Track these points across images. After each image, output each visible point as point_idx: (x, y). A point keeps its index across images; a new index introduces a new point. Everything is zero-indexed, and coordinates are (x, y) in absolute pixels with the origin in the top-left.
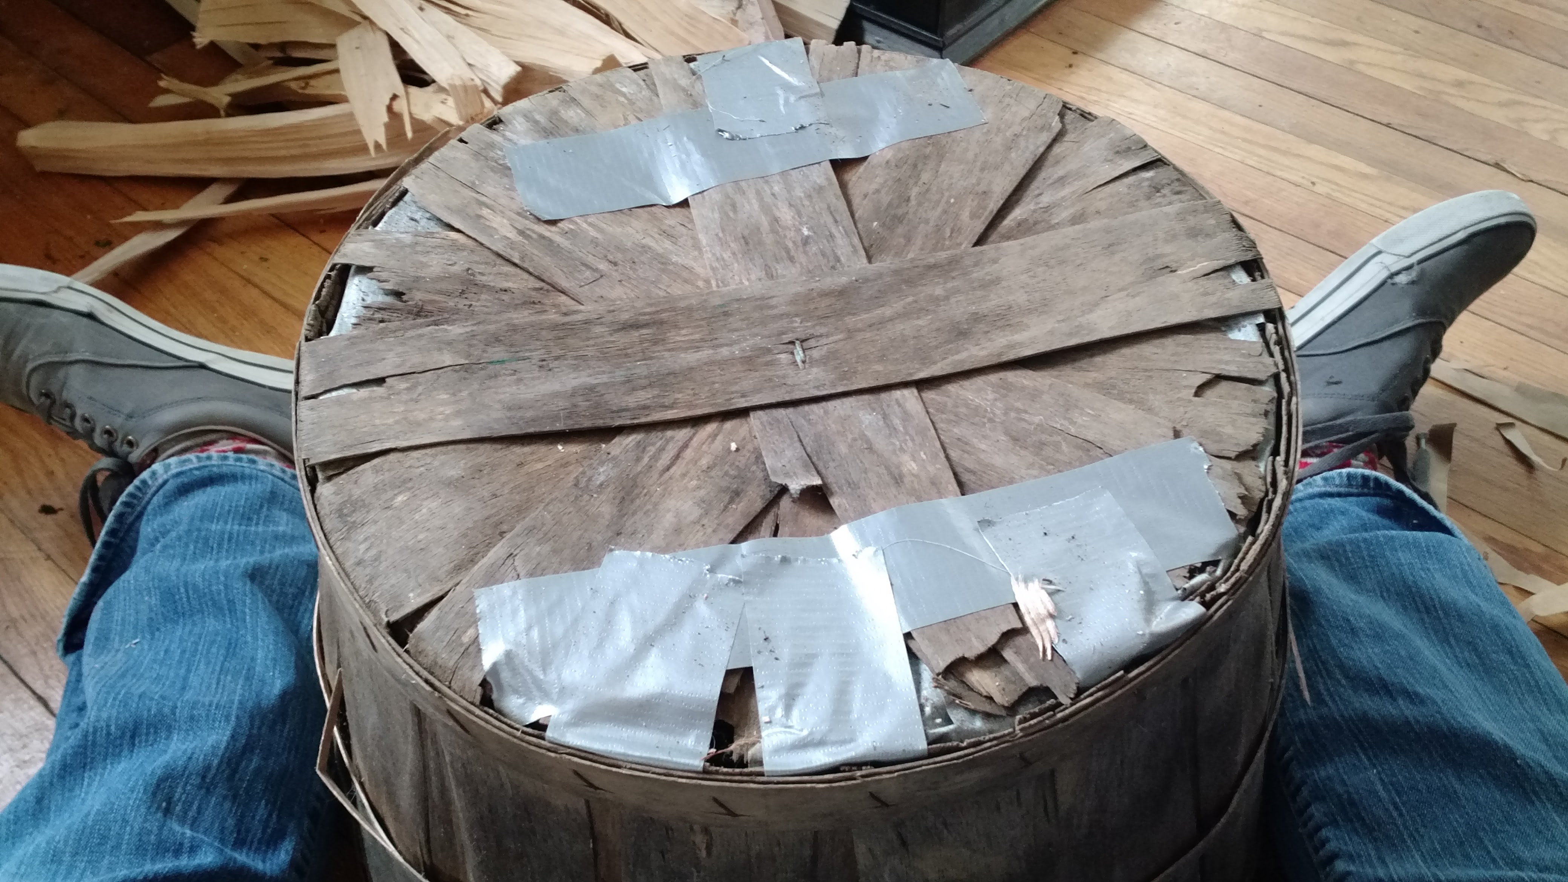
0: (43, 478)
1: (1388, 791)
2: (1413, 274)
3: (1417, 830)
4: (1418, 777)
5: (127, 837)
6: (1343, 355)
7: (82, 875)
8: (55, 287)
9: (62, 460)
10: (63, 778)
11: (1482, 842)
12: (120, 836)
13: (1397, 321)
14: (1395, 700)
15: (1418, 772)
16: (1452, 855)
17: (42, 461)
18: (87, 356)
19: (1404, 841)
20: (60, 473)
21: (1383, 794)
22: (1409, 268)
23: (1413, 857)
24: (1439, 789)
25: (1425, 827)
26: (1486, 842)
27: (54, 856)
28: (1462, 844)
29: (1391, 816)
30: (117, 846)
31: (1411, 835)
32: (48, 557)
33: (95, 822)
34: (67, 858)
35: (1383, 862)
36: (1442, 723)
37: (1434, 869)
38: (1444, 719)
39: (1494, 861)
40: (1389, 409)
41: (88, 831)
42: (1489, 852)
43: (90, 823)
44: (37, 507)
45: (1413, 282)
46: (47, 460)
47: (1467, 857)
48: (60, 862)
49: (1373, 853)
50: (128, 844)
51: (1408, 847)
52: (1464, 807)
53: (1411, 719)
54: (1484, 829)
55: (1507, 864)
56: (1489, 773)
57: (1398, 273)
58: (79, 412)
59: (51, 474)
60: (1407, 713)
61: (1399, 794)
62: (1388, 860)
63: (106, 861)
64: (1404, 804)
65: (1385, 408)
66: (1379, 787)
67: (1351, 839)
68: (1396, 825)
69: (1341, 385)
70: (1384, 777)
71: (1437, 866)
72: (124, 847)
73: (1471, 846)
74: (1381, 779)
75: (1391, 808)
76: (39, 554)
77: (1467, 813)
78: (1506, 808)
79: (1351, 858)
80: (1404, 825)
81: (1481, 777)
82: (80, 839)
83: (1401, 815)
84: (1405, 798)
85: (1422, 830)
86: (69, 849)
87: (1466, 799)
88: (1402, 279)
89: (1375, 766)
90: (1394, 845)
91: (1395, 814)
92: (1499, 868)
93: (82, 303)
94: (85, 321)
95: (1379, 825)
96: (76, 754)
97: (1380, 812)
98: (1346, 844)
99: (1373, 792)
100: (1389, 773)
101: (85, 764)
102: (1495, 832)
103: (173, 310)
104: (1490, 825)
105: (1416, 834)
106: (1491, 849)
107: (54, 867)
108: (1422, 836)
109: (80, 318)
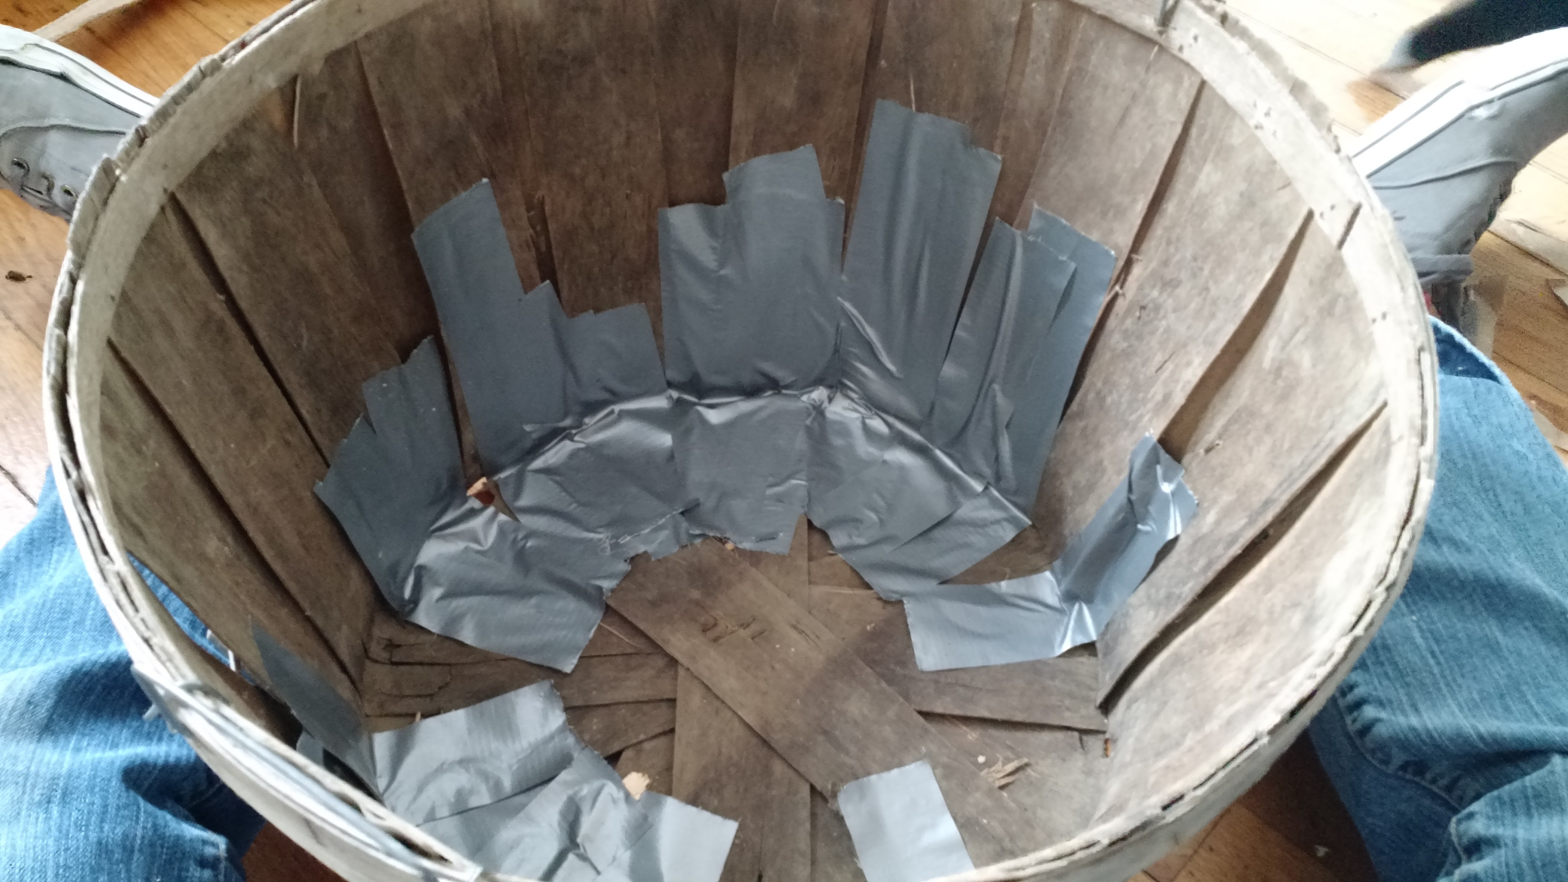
0: (13, 245)
1: (1425, 638)
2: (1494, 109)
3: (1455, 680)
4: (1459, 626)
5: (91, 613)
6: (1411, 189)
7: (41, 651)
8: (22, 44)
9: (33, 226)
10: (30, 552)
11: (1524, 696)
12: (83, 611)
13: (1471, 157)
14: (1439, 547)
15: (1459, 620)
16: (1492, 707)
17: (11, 226)
18: (67, 122)
19: (1439, 690)
20: (31, 240)
21: (1419, 640)
22: (1490, 102)
23: (1448, 706)
24: (1480, 639)
25: (1463, 676)
26: (1529, 697)
27: (10, 631)
28: (1502, 696)
29: (1427, 664)
30: (80, 622)
31: (1448, 685)
32: (18, 327)
33: (57, 596)
34: (25, 633)
35: (1416, 710)
36: (1489, 572)
37: (1473, 721)
38: (1491, 568)
39: (1537, 715)
40: (1449, 252)
41: (48, 605)
42: (1531, 707)
43: (51, 597)
44: (6, 273)
45: (1493, 118)
46: (17, 225)
47: (1507, 709)
48: (17, 638)
49: (1404, 699)
50: (92, 620)
51: (1444, 696)
52: (1507, 659)
53: (1455, 565)
54: (1527, 683)
55: (1551, 719)
56: (1535, 626)
57: (1478, 106)
58: (58, 184)
59: (21, 240)
60: (1452, 560)
61: (1437, 641)
62: (1422, 707)
63: (68, 638)
64: (1442, 652)
65: (1447, 249)
66: (1416, 634)
67: (1380, 683)
68: (1432, 673)
69: (1404, 221)
70: (1422, 623)
71: (1474, 716)
72: (88, 622)
73: (1512, 699)
74: (1419, 627)
75: (1429, 656)
76: (7, 323)
77: (1510, 665)
78: (1552, 662)
79: (1381, 704)
80: (1442, 672)
81: (1526, 628)
82: (41, 613)
83: (1438, 663)
84: (1443, 647)
85: (1460, 680)
86: (27, 624)
87: (1509, 651)
88: (1482, 113)
89: (1412, 613)
90: (1429, 693)
91: (1432, 662)
92: (1542, 722)
93: (55, 64)
94: (61, 83)
95: (1414, 671)
96: (45, 528)
97: (1416, 659)
98: (1376, 689)
99: (1409, 639)
100: (1429, 620)
101: (54, 539)
102: (1538, 686)
103: (152, 73)
104: (1535, 678)
105: (1453, 684)
106: (1533, 703)
107: (11, 643)
108: (1460, 686)
109: (52, 78)
